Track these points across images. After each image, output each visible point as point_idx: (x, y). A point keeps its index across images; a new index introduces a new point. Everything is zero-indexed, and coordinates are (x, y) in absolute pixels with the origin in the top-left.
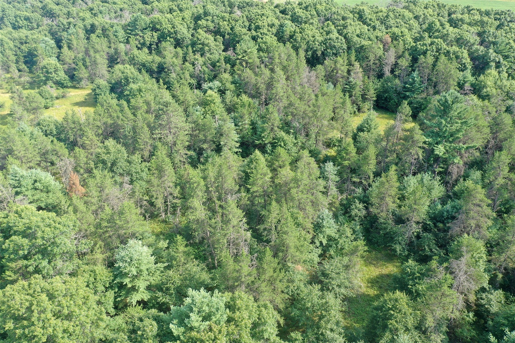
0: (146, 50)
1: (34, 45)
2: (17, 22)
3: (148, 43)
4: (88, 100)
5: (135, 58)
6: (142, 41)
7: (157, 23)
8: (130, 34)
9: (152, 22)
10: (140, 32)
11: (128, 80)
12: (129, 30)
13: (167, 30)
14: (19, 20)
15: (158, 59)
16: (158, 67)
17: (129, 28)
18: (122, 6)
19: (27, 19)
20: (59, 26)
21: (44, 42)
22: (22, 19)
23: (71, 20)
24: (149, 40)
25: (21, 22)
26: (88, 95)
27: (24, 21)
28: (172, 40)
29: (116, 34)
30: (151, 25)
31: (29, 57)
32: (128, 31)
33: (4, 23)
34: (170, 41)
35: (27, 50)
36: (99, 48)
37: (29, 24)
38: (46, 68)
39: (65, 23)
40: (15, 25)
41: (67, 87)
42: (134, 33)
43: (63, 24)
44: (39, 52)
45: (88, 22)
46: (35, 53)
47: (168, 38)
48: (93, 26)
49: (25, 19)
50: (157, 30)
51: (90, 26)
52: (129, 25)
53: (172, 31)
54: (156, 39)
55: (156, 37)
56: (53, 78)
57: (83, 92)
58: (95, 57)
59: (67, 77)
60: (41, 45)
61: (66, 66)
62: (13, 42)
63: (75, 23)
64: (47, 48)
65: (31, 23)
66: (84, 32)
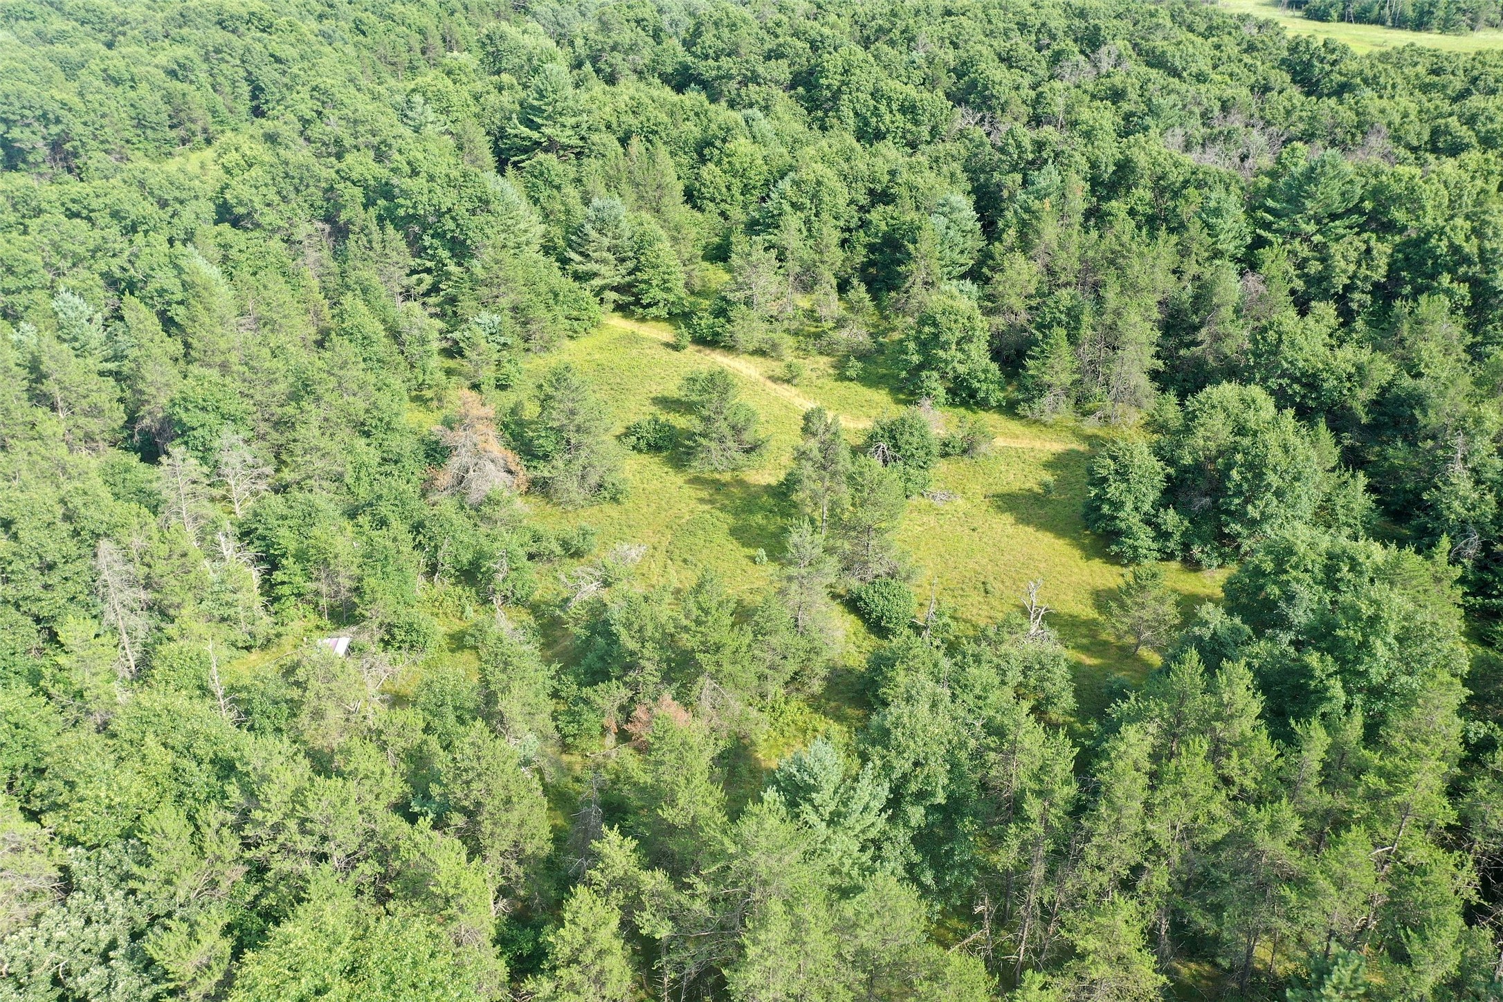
0: (1326, 311)
1: (911, 216)
2: (878, 116)
3: (1341, 281)
4: (1054, 496)
5: (1283, 347)
6: (1314, 267)
7: (1396, 199)
8: (1267, 226)
9: (1376, 193)
10: (1311, 228)
11: (1260, 476)
12: (1269, 210)
13: (1444, 244)
14: (883, 108)
15: (1383, 369)
16: (1375, 405)
17: (1270, 203)
18: (1229, 93)
19: (909, 109)
20: (1002, 150)
21: (946, 209)
22: (895, 107)
23: (1048, 132)
24: (1352, 268)
25: (887, 118)
26: (1058, 463)
27: (899, 116)
28: (1463, 290)
29: (1212, 221)
30: (1368, 205)
31: (882, 252)
32: (1260, 214)
33: (838, 110)
34: (1449, 293)
35: (884, 227)
36: (1143, 281)
37: (909, 126)
38: (935, 324)
39: (1027, 144)
40: (867, 124)
41: (984, 405)
42: (1283, 224)
43: (1019, 146)
44: (924, 247)
45: (1109, 151)
46: (911, 247)
47: (1445, 279)
48: (1125, 167)
49: (903, 110)
50: (1389, 227)
51: (1111, 169)
52: (1271, 192)
53: (1471, 248)
54: (1383, 270)
55: (1382, 263)
56: (946, 362)
57: (1038, 444)
58: (1118, 313)
59: (994, 367)
60: (933, 219)
61: (999, 321)
62: (849, 187)
63: (1059, 148)
64: (951, 233)
65: (916, 123)
66: (1088, 186)
